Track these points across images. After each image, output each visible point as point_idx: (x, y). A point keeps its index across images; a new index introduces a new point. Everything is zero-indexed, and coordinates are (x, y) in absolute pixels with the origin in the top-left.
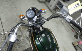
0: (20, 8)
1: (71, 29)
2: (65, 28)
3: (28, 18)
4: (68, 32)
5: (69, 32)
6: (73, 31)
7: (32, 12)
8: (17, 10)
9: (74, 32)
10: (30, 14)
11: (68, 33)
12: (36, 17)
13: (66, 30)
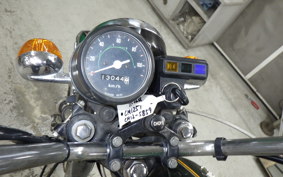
0: (31, 15)
1: (247, 96)
2: (224, 92)
3: (80, 80)
4: (236, 109)
5: (242, 112)
6: (253, 103)
7: (136, 58)
8: (15, 23)
9: (258, 108)
10: (118, 65)
11: (237, 116)
12: (150, 103)
13: (229, 100)
